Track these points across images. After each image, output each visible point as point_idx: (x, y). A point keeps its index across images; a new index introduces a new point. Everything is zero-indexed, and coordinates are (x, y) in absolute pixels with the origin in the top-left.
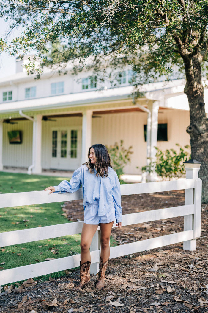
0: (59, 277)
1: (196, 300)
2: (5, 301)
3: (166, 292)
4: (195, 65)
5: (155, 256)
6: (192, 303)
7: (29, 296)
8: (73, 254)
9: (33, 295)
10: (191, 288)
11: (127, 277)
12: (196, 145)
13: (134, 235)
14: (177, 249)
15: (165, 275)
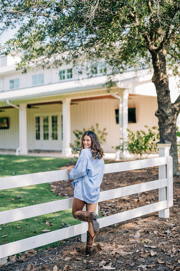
0: (56, 246)
1: (176, 261)
2: (11, 269)
3: (149, 255)
4: (161, 58)
5: (135, 224)
6: (173, 264)
7: (33, 264)
8: (65, 225)
9: (36, 263)
10: (171, 251)
11: (114, 244)
12: (164, 126)
13: (115, 207)
14: (154, 217)
15: (147, 240)
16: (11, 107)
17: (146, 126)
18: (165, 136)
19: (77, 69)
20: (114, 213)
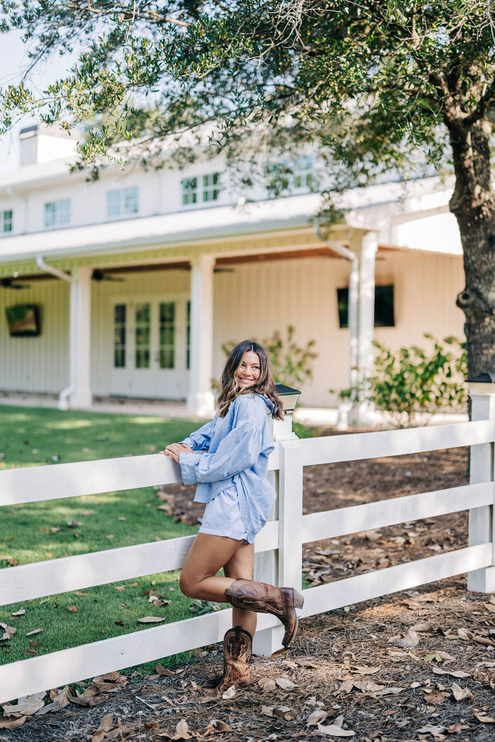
0: (179, 664)
2: (57, 727)
3: (449, 698)
4: (476, 143)
5: (402, 608)
7: (117, 714)
9: (127, 712)
11: (347, 662)
12: (481, 337)
13: (342, 557)
14: (453, 589)
15: (439, 655)
16: (48, 276)
17: (427, 336)
18: (483, 364)
19: (237, 173)
20: (340, 575)
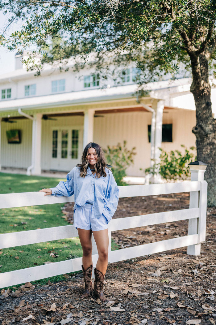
0: (58, 281)
1: (200, 306)
2: (1, 305)
3: (168, 297)
4: (202, 62)
5: (157, 261)
6: (196, 309)
7: (27, 300)
8: (73, 257)
9: (31, 299)
10: (195, 293)
11: (128, 282)
12: (202, 146)
13: (136, 239)
14: (181, 254)
15: (168, 280)
17: (182, 146)
18: (203, 158)
20: (133, 246)
